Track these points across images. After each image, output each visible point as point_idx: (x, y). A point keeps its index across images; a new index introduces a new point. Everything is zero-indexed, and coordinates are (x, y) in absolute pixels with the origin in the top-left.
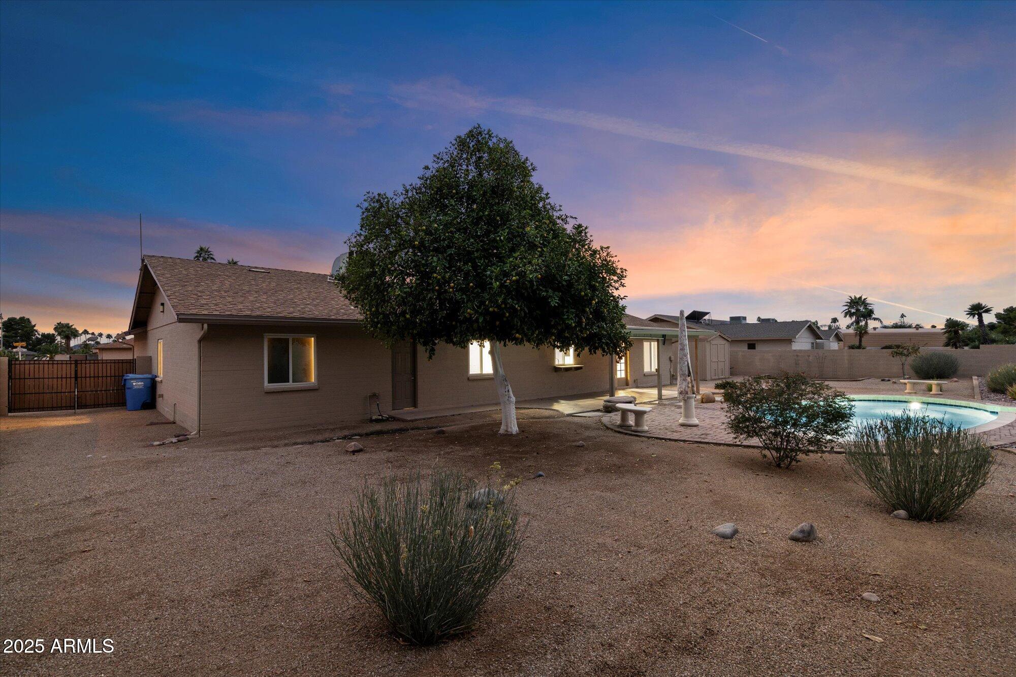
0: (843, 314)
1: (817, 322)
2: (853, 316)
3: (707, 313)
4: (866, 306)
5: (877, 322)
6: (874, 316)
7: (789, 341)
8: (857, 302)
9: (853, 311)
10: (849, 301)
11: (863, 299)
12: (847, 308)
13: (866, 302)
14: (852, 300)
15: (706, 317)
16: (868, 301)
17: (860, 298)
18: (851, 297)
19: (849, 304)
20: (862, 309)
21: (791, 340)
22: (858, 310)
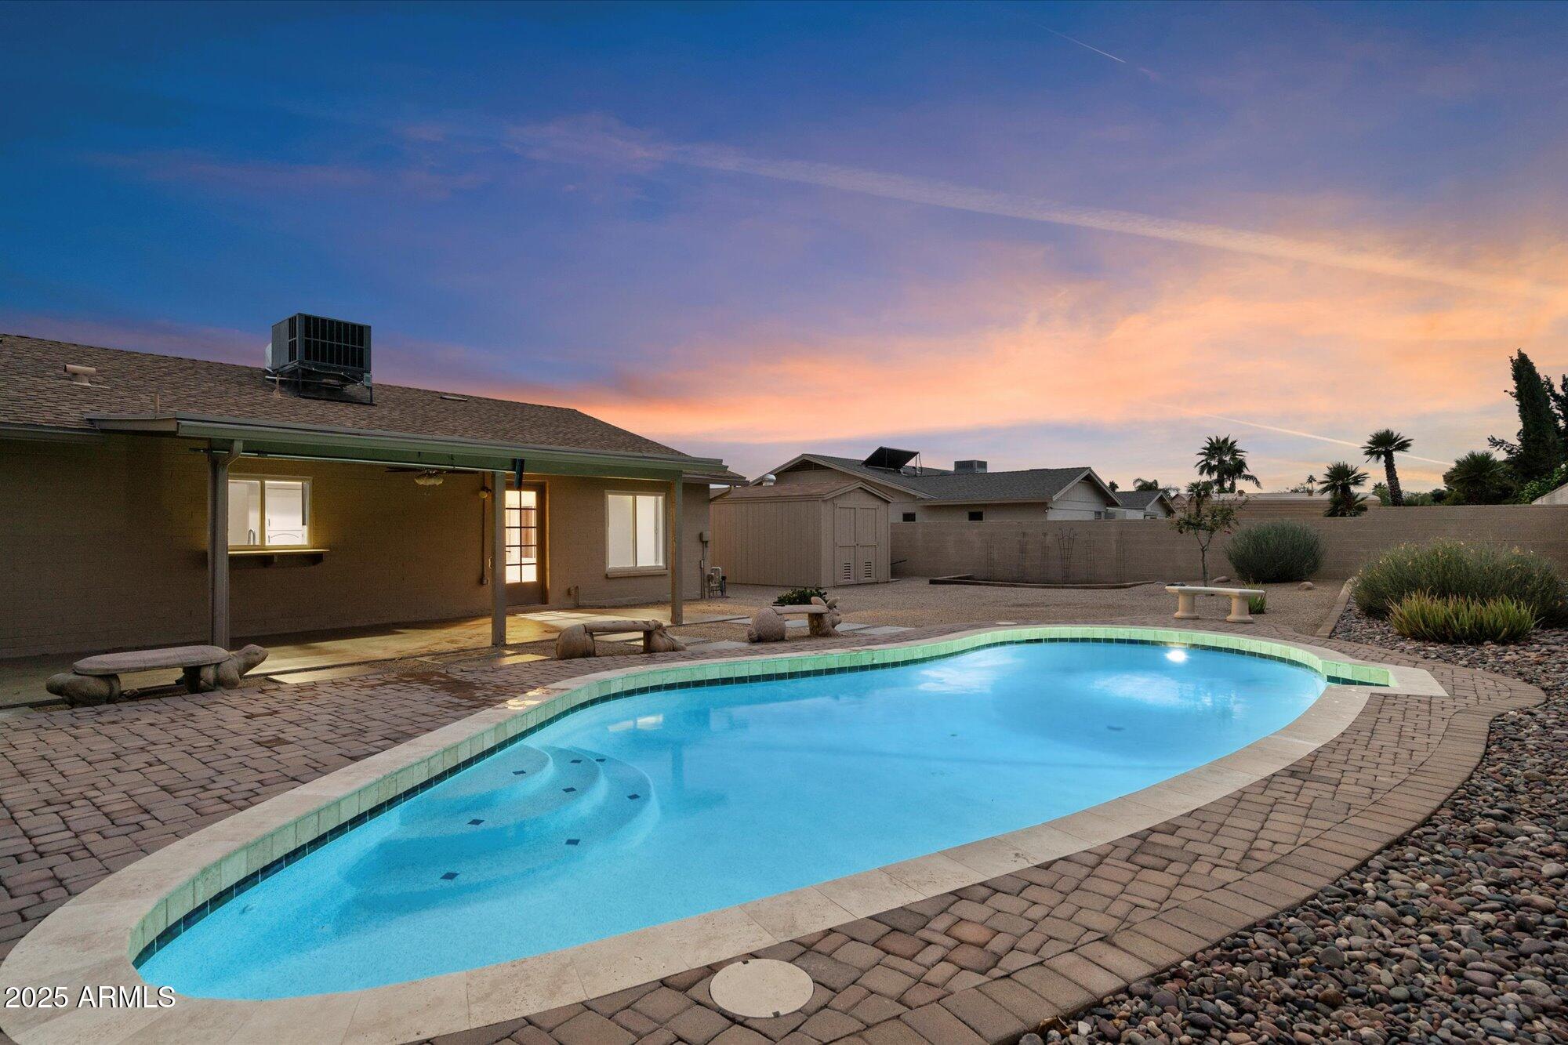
0: (1198, 469)
1: (1156, 482)
2: (1213, 472)
3: (912, 455)
4: (1235, 455)
5: (1250, 483)
6: (1246, 472)
7: (1043, 506)
8: (1220, 449)
9: (1214, 463)
10: (1208, 446)
11: (1229, 442)
12: (1203, 457)
13: (1236, 448)
14: (1212, 444)
15: (911, 463)
16: (1238, 447)
17: (1226, 440)
18: (1211, 440)
19: (1207, 451)
20: (1227, 458)
21: (1046, 503)
22: (1221, 462)
